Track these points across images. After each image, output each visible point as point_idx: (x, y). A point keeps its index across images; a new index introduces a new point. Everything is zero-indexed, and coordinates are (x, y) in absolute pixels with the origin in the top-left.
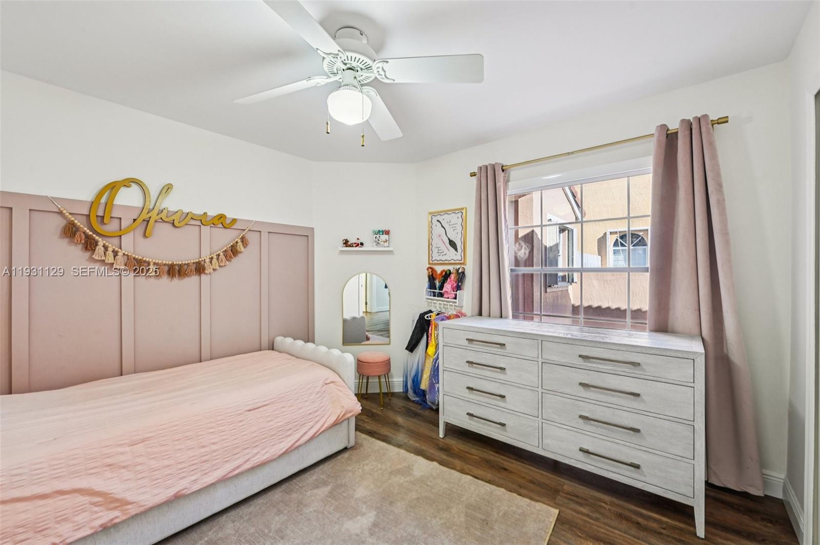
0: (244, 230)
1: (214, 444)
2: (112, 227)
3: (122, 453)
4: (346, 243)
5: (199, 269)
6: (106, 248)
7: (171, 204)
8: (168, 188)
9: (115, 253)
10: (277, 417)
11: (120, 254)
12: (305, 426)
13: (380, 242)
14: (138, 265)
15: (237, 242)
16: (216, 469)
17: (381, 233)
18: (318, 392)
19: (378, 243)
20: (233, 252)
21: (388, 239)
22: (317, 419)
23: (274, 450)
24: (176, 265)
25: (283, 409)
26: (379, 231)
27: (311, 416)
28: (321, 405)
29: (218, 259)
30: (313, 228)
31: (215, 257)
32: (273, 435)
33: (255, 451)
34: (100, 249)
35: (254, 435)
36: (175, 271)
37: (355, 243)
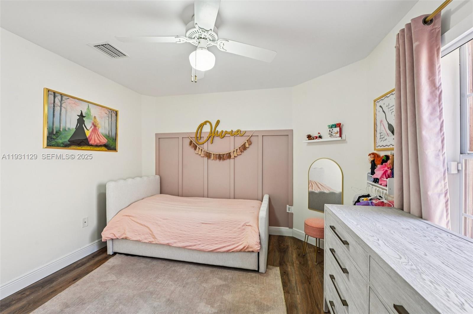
0: (249, 136)
1: (185, 231)
2: (201, 141)
3: (160, 221)
4: (309, 137)
5: (229, 156)
6: (199, 148)
7: (219, 129)
8: (218, 122)
9: (202, 150)
10: (213, 232)
11: (203, 151)
12: (226, 243)
13: (333, 134)
14: (208, 155)
15: (245, 143)
16: (183, 242)
17: (334, 126)
18: (239, 228)
19: (331, 135)
20: (244, 148)
21: (339, 131)
22: (234, 242)
23: (206, 247)
24: (221, 155)
25: (217, 229)
26: (333, 125)
27: (230, 239)
28: (239, 236)
29: (236, 151)
30: (292, 130)
31: (235, 150)
32: (208, 240)
33: (199, 243)
34: (198, 148)
35: (201, 235)
36: (220, 157)
37: (315, 137)
